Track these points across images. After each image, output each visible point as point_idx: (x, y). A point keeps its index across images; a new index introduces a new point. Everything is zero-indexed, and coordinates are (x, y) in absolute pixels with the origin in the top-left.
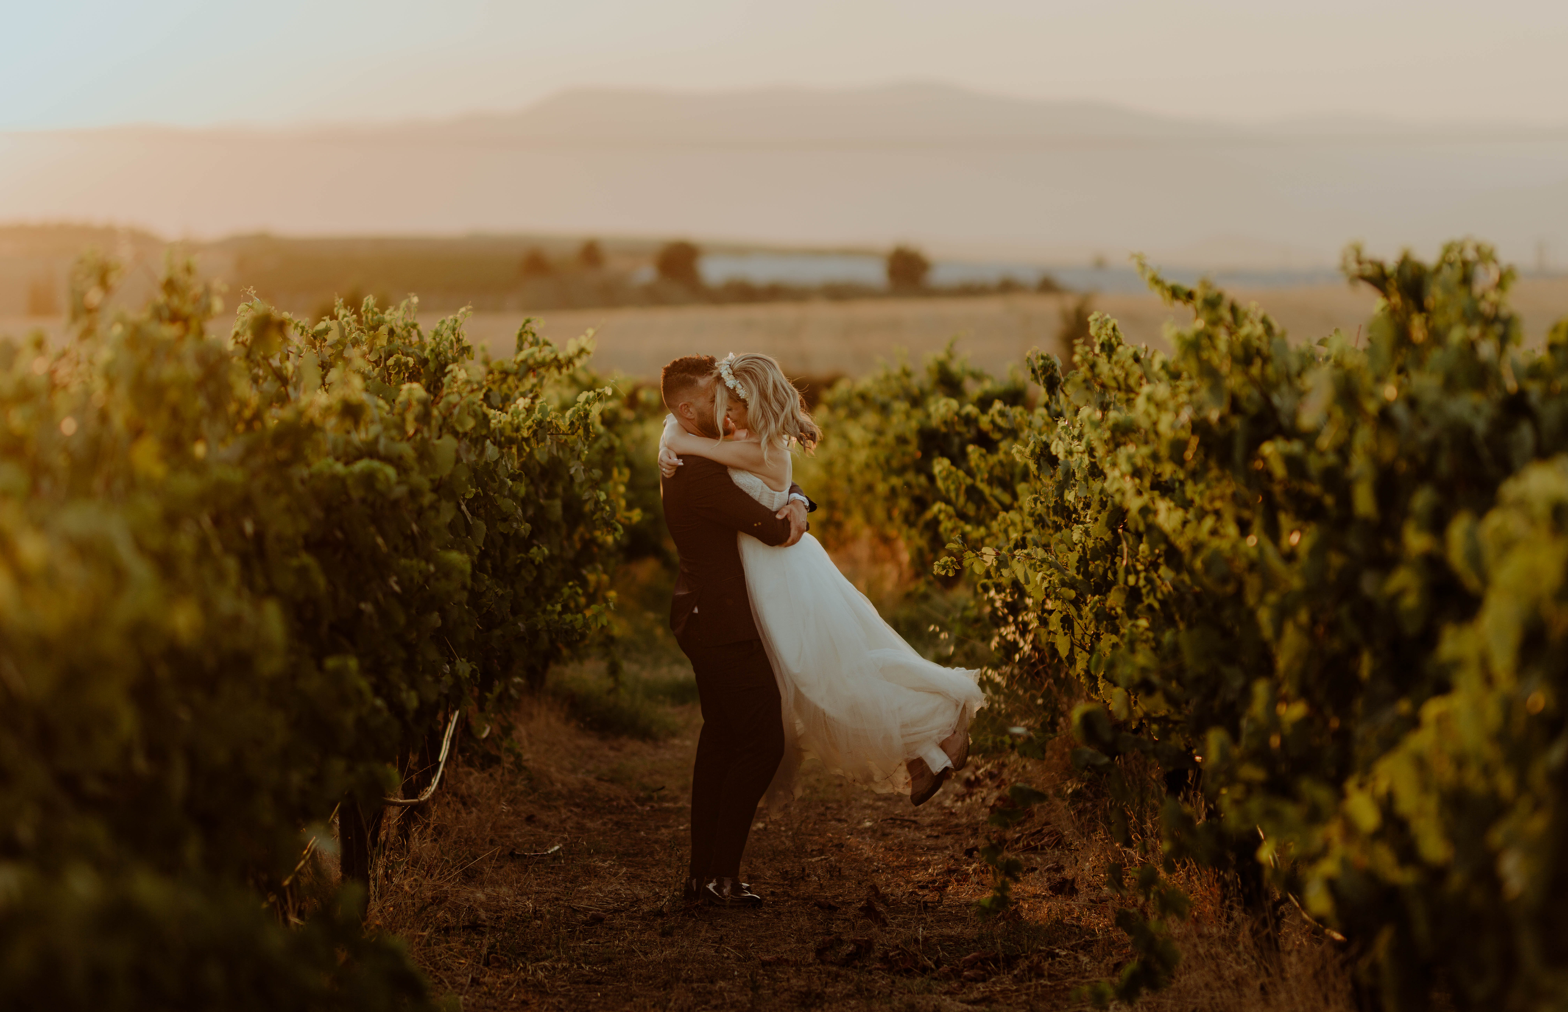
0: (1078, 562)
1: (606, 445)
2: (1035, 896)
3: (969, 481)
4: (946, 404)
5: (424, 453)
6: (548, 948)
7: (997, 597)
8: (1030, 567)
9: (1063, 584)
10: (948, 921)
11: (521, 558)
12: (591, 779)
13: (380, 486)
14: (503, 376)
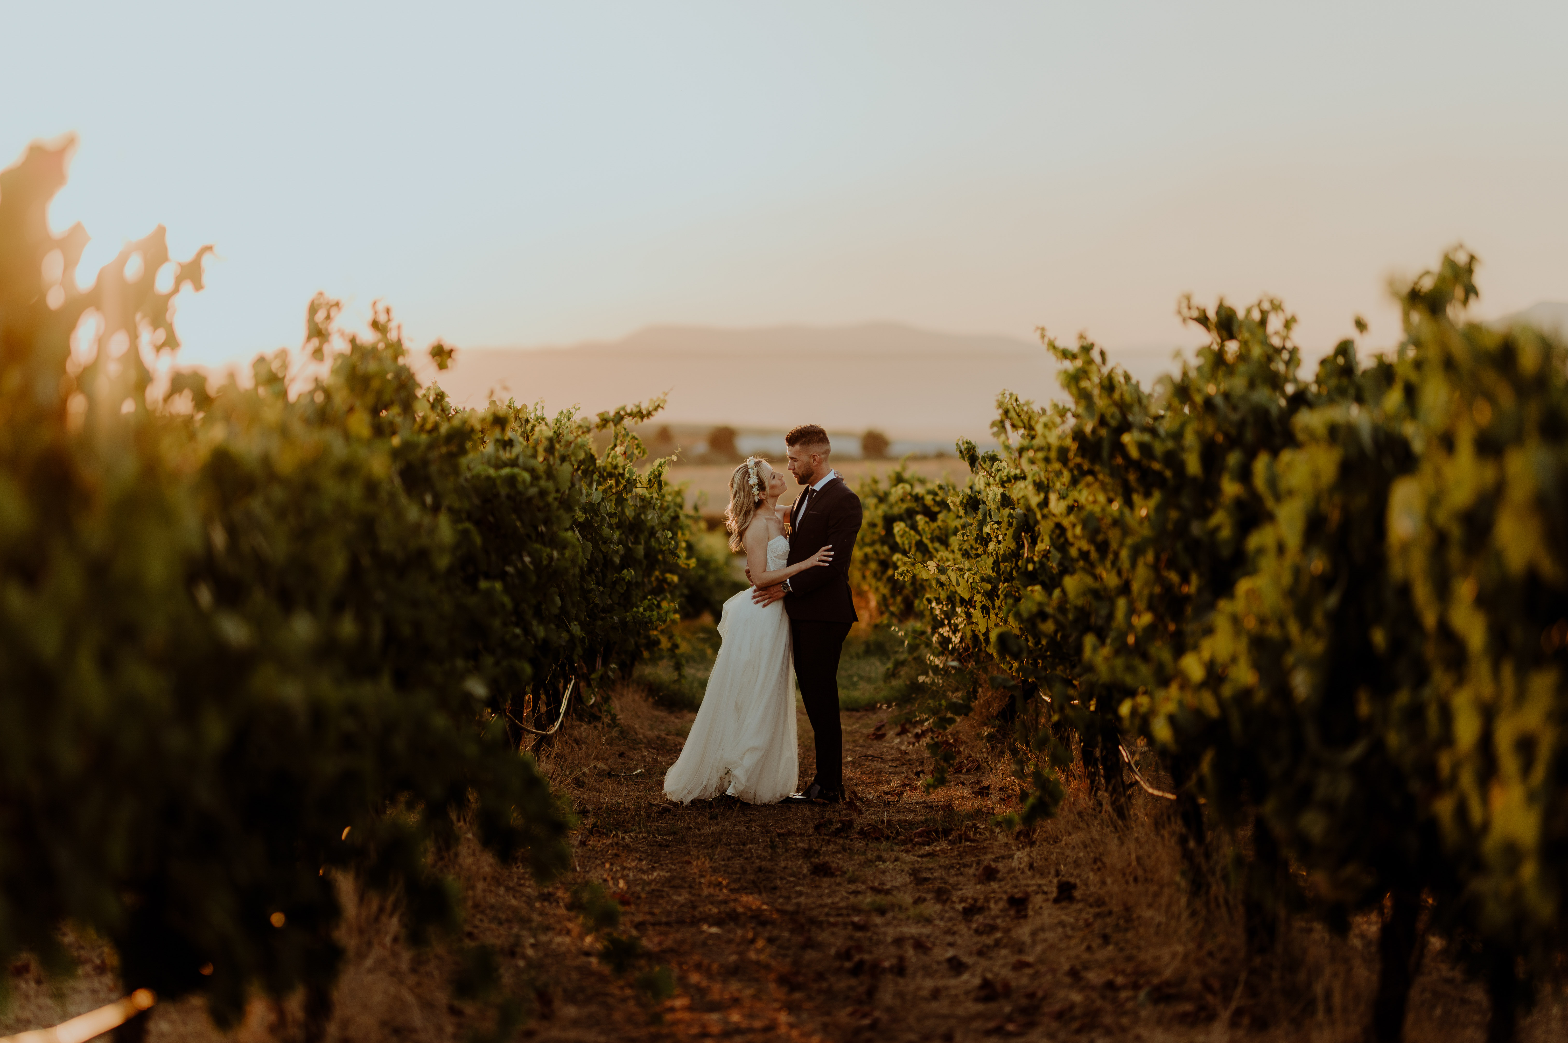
0: (993, 564)
1: (673, 514)
2: (963, 797)
3: (918, 538)
4: (903, 488)
5: (550, 474)
6: (633, 825)
7: (937, 607)
8: (960, 576)
9: (983, 579)
10: (903, 812)
11: (616, 577)
12: (663, 735)
13: (520, 487)
14: (604, 422)
